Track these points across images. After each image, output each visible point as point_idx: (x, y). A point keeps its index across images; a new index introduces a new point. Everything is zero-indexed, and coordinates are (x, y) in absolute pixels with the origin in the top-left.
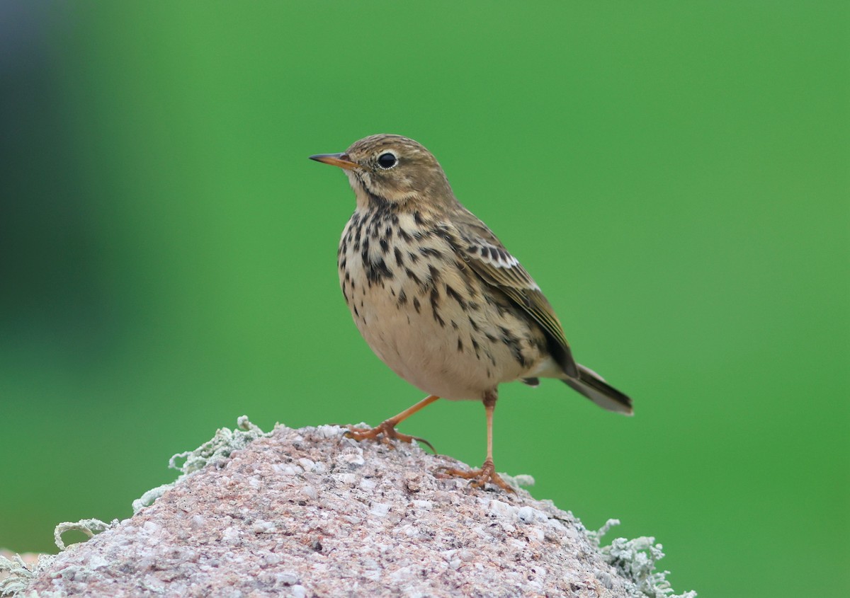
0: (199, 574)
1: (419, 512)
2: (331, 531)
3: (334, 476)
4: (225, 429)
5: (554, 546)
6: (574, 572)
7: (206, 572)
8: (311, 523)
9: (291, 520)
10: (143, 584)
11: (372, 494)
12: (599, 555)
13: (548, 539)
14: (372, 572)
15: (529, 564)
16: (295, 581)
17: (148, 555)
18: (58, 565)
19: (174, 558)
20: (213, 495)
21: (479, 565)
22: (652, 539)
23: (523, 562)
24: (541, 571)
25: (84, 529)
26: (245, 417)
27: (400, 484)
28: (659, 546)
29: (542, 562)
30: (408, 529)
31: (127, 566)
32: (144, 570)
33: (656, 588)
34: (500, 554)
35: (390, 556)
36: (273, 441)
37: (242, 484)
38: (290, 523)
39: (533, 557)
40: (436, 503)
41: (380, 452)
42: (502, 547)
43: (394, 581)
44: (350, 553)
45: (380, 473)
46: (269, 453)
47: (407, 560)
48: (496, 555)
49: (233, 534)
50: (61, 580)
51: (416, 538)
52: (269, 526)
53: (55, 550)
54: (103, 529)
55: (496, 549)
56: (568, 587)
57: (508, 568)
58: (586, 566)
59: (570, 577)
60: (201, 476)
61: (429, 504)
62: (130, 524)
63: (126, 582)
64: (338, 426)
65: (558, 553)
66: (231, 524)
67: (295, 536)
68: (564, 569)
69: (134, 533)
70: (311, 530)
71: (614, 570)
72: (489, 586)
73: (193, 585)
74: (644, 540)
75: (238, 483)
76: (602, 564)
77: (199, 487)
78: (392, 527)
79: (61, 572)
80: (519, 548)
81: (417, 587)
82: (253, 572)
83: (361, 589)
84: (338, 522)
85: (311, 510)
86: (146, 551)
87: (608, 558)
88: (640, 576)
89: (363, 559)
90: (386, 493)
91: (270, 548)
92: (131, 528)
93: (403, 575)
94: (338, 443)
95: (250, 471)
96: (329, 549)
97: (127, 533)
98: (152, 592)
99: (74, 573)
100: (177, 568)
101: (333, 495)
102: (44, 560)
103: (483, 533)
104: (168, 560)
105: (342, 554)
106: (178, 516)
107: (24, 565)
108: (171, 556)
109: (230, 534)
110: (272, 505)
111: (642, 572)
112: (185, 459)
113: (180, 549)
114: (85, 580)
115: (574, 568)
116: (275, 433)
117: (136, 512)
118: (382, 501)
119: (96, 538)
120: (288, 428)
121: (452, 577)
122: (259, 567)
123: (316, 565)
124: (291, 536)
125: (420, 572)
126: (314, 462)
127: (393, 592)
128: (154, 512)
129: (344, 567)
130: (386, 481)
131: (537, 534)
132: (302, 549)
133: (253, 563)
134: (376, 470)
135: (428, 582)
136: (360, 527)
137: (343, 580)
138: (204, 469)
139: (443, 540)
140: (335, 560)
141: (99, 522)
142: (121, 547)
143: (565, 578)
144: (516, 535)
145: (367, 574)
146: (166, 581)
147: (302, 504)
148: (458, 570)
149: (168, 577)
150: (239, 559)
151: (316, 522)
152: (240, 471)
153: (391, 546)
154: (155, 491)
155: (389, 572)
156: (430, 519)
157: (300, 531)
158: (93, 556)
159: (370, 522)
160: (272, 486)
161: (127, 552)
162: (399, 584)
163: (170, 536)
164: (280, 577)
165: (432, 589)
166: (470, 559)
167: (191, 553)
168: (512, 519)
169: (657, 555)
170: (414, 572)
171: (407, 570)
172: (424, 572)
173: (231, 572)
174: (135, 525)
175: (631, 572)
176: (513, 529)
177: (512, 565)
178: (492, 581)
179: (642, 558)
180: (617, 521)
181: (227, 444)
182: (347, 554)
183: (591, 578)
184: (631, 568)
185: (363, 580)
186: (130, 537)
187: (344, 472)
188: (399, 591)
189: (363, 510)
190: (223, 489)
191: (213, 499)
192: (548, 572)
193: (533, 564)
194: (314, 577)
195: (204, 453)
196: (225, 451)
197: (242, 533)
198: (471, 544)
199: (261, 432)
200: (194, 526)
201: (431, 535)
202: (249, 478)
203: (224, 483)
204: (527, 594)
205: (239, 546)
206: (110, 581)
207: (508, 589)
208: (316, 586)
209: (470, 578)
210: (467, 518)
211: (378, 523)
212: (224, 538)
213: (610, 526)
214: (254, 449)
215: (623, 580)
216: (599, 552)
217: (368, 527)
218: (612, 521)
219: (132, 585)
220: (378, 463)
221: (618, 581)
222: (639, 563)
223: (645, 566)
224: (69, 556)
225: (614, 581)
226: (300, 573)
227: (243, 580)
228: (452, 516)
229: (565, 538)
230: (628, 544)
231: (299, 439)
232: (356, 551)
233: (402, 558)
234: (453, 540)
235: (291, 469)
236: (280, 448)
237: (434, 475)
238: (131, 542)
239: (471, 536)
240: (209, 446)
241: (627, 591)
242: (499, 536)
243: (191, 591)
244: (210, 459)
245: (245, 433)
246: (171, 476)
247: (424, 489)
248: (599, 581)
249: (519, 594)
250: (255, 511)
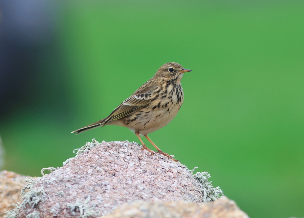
0: (81, 182)
1: (142, 165)
2: (118, 170)
3: (119, 155)
4: (88, 142)
5: (180, 174)
6: (185, 181)
7: (83, 182)
8: (112, 168)
9: (107, 167)
10: (66, 185)
11: (129, 160)
12: (193, 177)
13: (178, 172)
14: (129, 182)
15: (173, 179)
16: (108, 184)
17: (67, 177)
18: (42, 180)
19: (74, 178)
20: (85, 160)
21: (159, 180)
22: (207, 172)
23: (171, 179)
24: (176, 181)
25: (50, 170)
26: (94, 139)
27: (137, 157)
28: (209, 174)
29: (176, 179)
30: (139, 170)
31: (61, 180)
32: (66, 181)
33: (208, 186)
34: (165, 176)
35: (134, 177)
36: (102, 145)
37: (93, 157)
38: (106, 168)
39: (174, 177)
40: (147, 163)
41: (132, 148)
42: (165, 175)
43: (135, 184)
44: (123, 176)
45: (131, 154)
46: (101, 149)
47: (139, 178)
48: (164, 177)
49: (91, 171)
50: (43, 184)
51: (141, 172)
52: (101, 169)
53: (42, 176)
54: (55, 170)
55: (164, 175)
56: (184, 186)
57: (167, 180)
58: (189, 180)
59: (184, 183)
60: (82, 155)
61: (145, 163)
62: (62, 168)
63: (61, 184)
64: (120, 141)
65: (181, 176)
66: (90, 168)
67: (108, 172)
68: (183, 181)
69: (63, 171)
70: (112, 170)
71: (196, 181)
72: (162, 185)
73: (80, 185)
74: (205, 172)
75: (92, 157)
76: (193, 179)
77: (81, 158)
78: (135, 169)
79: (43, 182)
80: (170, 175)
81: (142, 186)
82: (96, 182)
83: (126, 186)
84: (120, 168)
85: (112, 164)
86: (66, 176)
87: (195, 178)
88: (204, 183)
89: (127, 178)
90: (133, 160)
91: (101, 175)
92: (62, 170)
93: (138, 182)
94: (120, 146)
95: (96, 154)
96: (117, 175)
97: (61, 171)
98: (68, 187)
99: (47, 182)
100: (75, 181)
101: (118, 160)
102: (38, 179)
103: (160, 171)
104: (73, 179)
105: (121, 177)
106: (75, 166)
107: (33, 180)
108: (73, 177)
109: (90, 171)
110: (101, 163)
111: (204, 181)
112: (78, 150)
113: (76, 175)
114: (49, 184)
115: (185, 180)
116: (102, 143)
117: (64, 165)
118: (132, 162)
119: (53, 172)
120: (106, 142)
121: (151, 183)
122: (98, 180)
123: (114, 180)
124: (107, 172)
125: (142, 182)
126: (113, 151)
127: (135, 187)
128: (69, 165)
129: (121, 180)
130: (133, 156)
131: (175, 171)
132: (110, 175)
133: (96, 179)
134: (130, 153)
135: (145, 184)
136: (126, 169)
137: (121, 184)
138: (83, 153)
139: (149, 173)
140: (119, 178)
141: (54, 168)
142: (60, 175)
143: (183, 183)
144: (169, 171)
145: (128, 182)
146: (72, 184)
147: (110, 163)
148: (153, 181)
149: (73, 183)
150: (92, 178)
151: (113, 168)
152: (93, 154)
153: (135, 174)
154: (69, 159)
155: (134, 181)
156: (145, 167)
157: (109, 170)
158: (52, 178)
159: (128, 168)
160: (101, 158)
161: (61, 177)
162: (137, 185)
163: (73, 172)
164: (104, 183)
165: (146, 186)
166: (156, 178)
167: (79, 176)
168: (168, 167)
169: (209, 177)
170: (141, 182)
171: (139, 181)
172: (144, 182)
173: (90, 182)
174: (63, 169)
175: (201, 181)
176: (168, 170)
177: (168, 180)
178: (162, 184)
179: (204, 178)
180: (198, 167)
181: (89, 146)
182: (122, 177)
183: (190, 183)
184: (201, 180)
185: (127, 184)
186: (62, 172)
187: (121, 154)
188: (137, 187)
189: (127, 165)
190: (88, 159)
191: (85, 162)
192: (178, 181)
193: (174, 179)
194: (113, 183)
195: (83, 149)
196: (89, 148)
197: (93, 171)
198: (157, 174)
199: (99, 143)
200: (80, 169)
201: (146, 171)
202: (95, 156)
203: (88, 157)
204: (172, 187)
205: (92, 174)
206: (57, 184)
207: (167, 186)
208: (114, 186)
209: (156, 183)
210: (156, 166)
211: (131, 168)
212: (88, 172)
213: (196, 169)
214: (97, 148)
215: (199, 184)
216: (193, 176)
217: (128, 169)
218: (196, 167)
219: (63, 185)
220: (131, 152)
221: (198, 184)
222: (203, 179)
223: (205, 180)
224: (45, 177)
225: (196, 184)
226: (109, 182)
227: (93, 184)
228: (152, 166)
229: (183, 172)
230: (200, 174)
231: (109, 145)
232: (125, 176)
233: (137, 178)
234: (152, 173)
235: (107, 153)
236: (104, 147)
237: (147, 155)
238: (62, 174)
239: (157, 172)
240: (84, 147)
241: (200, 187)
242: (164, 171)
243: (79, 187)
244: (84, 150)
245: (94, 143)
246: (74, 155)
247: (144, 159)
248: (192, 184)
249: (170, 187)
250: (97, 165)
